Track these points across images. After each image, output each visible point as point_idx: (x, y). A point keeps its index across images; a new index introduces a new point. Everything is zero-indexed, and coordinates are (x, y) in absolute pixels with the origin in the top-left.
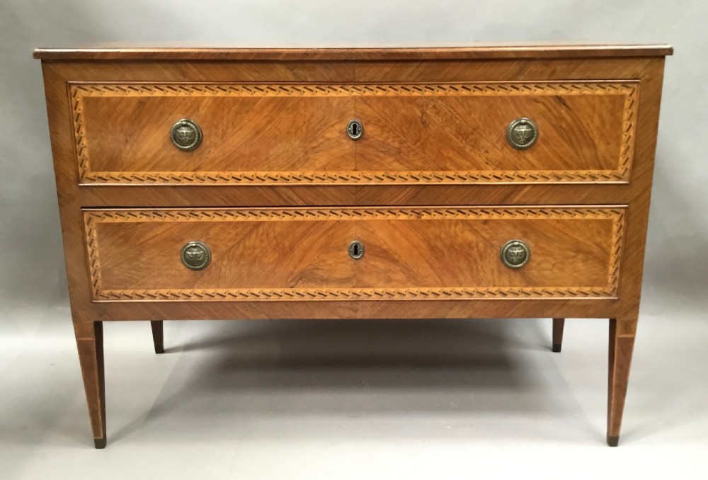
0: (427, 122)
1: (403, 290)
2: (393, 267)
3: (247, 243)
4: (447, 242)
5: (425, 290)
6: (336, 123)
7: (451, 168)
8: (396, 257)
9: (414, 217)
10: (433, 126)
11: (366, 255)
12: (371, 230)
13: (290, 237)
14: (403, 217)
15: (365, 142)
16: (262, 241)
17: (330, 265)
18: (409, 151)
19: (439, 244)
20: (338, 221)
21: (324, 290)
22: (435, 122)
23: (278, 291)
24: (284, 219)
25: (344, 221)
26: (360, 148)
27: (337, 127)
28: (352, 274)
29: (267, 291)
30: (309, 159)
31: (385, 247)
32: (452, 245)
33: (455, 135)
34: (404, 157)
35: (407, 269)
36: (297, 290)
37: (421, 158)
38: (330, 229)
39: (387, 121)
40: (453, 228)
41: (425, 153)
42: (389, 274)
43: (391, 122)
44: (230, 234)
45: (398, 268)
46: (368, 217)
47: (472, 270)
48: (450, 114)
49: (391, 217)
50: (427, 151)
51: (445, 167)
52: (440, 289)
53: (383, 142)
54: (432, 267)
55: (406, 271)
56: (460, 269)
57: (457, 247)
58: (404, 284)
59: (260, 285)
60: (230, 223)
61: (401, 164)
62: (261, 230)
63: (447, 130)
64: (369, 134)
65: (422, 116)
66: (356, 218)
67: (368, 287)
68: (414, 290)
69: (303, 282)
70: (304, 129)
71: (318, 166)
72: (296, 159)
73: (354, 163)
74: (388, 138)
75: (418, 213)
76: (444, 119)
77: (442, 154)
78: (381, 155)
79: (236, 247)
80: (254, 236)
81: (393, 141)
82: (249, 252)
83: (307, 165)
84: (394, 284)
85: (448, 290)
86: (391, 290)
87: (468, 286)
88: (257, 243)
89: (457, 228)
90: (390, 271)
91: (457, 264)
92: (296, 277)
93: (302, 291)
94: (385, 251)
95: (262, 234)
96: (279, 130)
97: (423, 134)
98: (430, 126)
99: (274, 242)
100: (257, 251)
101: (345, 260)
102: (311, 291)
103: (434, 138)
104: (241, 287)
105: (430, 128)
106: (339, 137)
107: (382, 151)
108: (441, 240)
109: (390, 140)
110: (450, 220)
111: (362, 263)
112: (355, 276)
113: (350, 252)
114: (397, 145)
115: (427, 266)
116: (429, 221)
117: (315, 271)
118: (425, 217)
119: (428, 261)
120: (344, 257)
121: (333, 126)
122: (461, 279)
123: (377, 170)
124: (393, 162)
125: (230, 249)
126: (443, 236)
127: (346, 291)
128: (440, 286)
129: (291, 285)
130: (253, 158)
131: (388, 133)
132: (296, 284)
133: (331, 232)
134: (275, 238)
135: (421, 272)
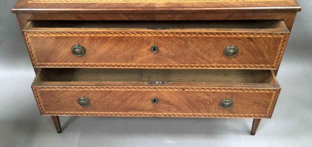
0: (188, 46)
1: (175, 114)
2: (171, 106)
3: (106, 98)
4: (196, 99)
5: (185, 114)
6: (146, 47)
7: (197, 63)
8: (173, 103)
9: (181, 90)
10: (190, 48)
11: (159, 102)
12: (161, 94)
13: (125, 96)
14: (176, 90)
15: (159, 54)
16: (112, 97)
17: (143, 105)
18: (179, 57)
19: (192, 99)
20: (147, 91)
21: (141, 113)
22: (191, 47)
23: (121, 113)
24: (122, 90)
25: (149, 91)
26: (156, 56)
27: (146, 48)
28: (153, 108)
29: (116, 113)
30: (133, 59)
31: (167, 100)
32: (198, 100)
33: (200, 52)
34: (177, 59)
35: (177, 107)
36: (129, 113)
37: (184, 59)
38: (143, 94)
39: (169, 46)
40: (199, 94)
41: (186, 58)
42: (169, 109)
43: (171, 46)
44: (98, 94)
45: (173, 107)
46: (160, 90)
47: (206, 108)
48: (198, 43)
49: (171, 90)
50: (187, 57)
51: (195, 63)
52: (192, 114)
53: (167, 54)
54: (188, 107)
55: (177, 108)
56: (201, 108)
57: (200, 100)
58: (175, 112)
59: (113, 111)
60: (98, 91)
61: (175, 61)
62: (112, 93)
63: (197, 49)
64: (161, 51)
65: (185, 44)
66: (155, 90)
67: (160, 112)
68: (180, 114)
69: (132, 111)
70: (131, 48)
71: (138, 62)
72: (128, 59)
73: (154, 61)
74: (170, 52)
75: (183, 89)
76: (195, 45)
77: (194, 58)
78: (166, 58)
79: (101, 99)
80: (109, 95)
81: (172, 53)
82: (107, 101)
83: (133, 61)
84: (171, 112)
85: (195, 114)
86: (170, 114)
87: (204, 113)
88: (110, 98)
89: (201, 94)
90: (169, 108)
91: (200, 106)
92: (128, 109)
93: (131, 113)
94: (168, 101)
95: (112, 95)
96: (120, 49)
97: (185, 50)
98: (189, 48)
99: (118, 97)
100: (111, 100)
101: (150, 104)
102: (135, 113)
103: (190, 52)
104: (105, 112)
105: (189, 49)
106: (147, 52)
107: (166, 57)
108: (193, 98)
109: (170, 53)
110: (198, 91)
111: (157, 105)
112: (154, 109)
113: (152, 102)
114: (173, 54)
115: (186, 106)
116: (188, 92)
117: (137, 107)
118: (186, 90)
119: (186, 105)
120: (150, 103)
121: (144, 47)
122: (201, 110)
123: (164, 64)
124: (172, 60)
125: (99, 100)
126: (194, 97)
127: (150, 113)
128: (191, 113)
129: (126, 111)
130: (109, 58)
131: (170, 50)
132: (128, 111)
133: (143, 95)
134: (118, 96)
135: (183, 108)
